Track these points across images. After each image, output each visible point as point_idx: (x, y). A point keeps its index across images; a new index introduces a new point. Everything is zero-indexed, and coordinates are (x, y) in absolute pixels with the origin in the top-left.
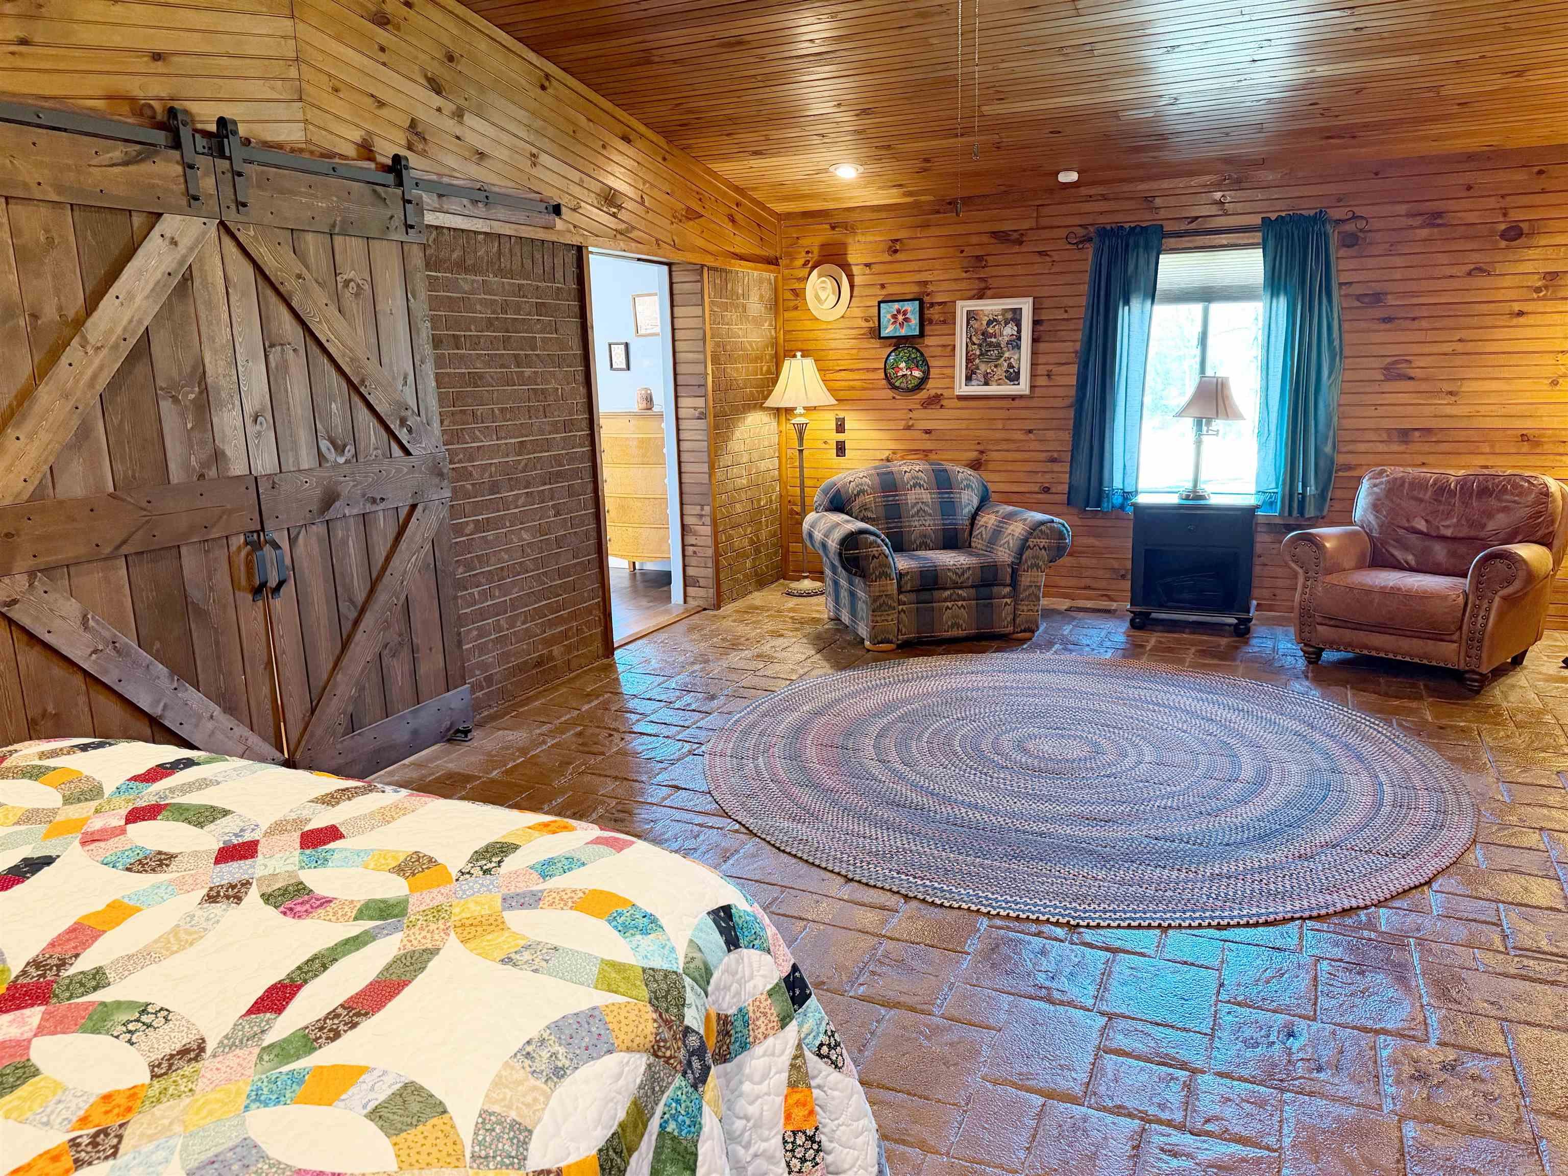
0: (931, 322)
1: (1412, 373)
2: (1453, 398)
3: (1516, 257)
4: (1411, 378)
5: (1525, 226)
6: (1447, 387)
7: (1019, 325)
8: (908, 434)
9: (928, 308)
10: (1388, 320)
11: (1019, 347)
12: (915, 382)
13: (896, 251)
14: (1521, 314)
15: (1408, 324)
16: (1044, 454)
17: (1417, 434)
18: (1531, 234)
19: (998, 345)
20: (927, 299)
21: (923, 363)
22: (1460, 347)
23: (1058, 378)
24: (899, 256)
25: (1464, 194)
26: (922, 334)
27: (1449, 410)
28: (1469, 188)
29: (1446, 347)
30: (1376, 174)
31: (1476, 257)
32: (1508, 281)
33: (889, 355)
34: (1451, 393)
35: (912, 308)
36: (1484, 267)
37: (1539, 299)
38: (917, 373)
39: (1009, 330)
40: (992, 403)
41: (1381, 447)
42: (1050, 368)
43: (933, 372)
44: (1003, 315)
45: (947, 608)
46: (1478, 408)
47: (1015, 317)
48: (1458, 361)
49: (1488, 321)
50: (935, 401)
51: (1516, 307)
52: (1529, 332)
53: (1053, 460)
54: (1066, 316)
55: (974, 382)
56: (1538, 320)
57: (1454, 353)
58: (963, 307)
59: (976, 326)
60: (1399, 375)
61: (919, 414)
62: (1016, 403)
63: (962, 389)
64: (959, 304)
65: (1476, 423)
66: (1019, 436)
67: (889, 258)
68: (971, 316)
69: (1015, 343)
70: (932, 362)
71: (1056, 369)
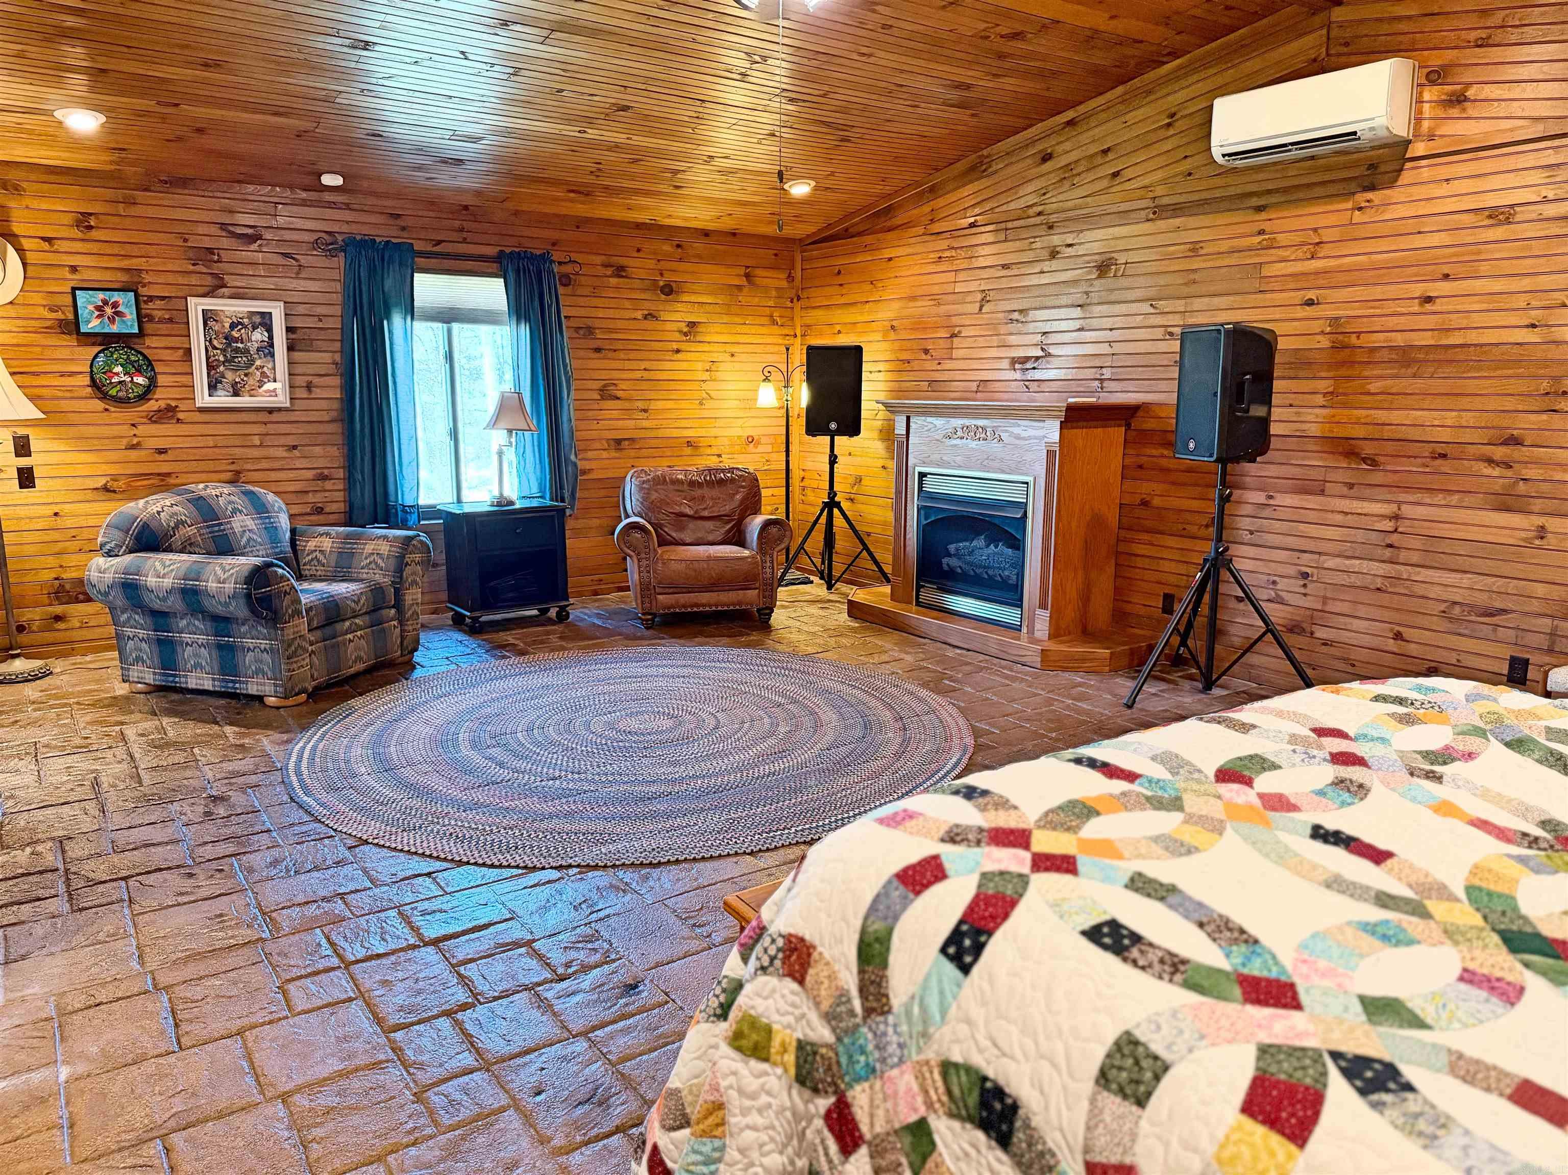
0: (151, 318)
1: (620, 394)
2: (646, 415)
3: (671, 308)
4: (618, 398)
5: (674, 285)
6: (640, 405)
7: (269, 330)
8: (133, 454)
9: (146, 302)
10: (598, 350)
11: (273, 356)
12: (140, 391)
13: (90, 228)
14: (678, 351)
15: (610, 354)
16: (314, 472)
17: (627, 443)
18: (677, 293)
19: (247, 351)
20: (143, 291)
21: (147, 366)
22: (646, 375)
23: (318, 390)
24: (94, 234)
25: (636, 255)
26: (141, 334)
27: (645, 424)
28: (639, 250)
29: (638, 375)
30: (578, 227)
31: (647, 305)
32: (669, 326)
33: (96, 356)
34: (645, 411)
35: (126, 301)
36: (654, 313)
37: (687, 341)
38: (140, 380)
39: (259, 336)
40: (244, 417)
41: (605, 454)
42: (310, 378)
43: (161, 380)
44: (249, 318)
45: (350, 641)
46: (661, 422)
47: (265, 322)
48: (645, 386)
49: (660, 356)
50: (168, 414)
51: (675, 346)
52: (684, 365)
53: (324, 478)
54: (320, 325)
55: (220, 392)
56: (689, 356)
57: (642, 379)
58: (196, 306)
59: (216, 328)
60: (610, 395)
61: (145, 429)
62: (275, 417)
63: (204, 399)
64: (192, 301)
65: (660, 433)
66: (281, 453)
67: (80, 235)
68: (208, 317)
69: (268, 349)
70: (159, 368)
71: (316, 380)
